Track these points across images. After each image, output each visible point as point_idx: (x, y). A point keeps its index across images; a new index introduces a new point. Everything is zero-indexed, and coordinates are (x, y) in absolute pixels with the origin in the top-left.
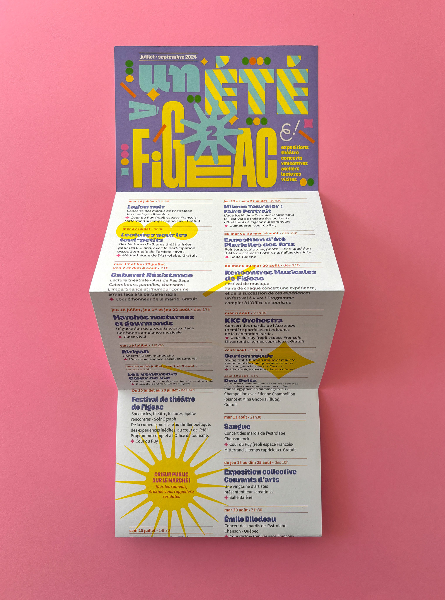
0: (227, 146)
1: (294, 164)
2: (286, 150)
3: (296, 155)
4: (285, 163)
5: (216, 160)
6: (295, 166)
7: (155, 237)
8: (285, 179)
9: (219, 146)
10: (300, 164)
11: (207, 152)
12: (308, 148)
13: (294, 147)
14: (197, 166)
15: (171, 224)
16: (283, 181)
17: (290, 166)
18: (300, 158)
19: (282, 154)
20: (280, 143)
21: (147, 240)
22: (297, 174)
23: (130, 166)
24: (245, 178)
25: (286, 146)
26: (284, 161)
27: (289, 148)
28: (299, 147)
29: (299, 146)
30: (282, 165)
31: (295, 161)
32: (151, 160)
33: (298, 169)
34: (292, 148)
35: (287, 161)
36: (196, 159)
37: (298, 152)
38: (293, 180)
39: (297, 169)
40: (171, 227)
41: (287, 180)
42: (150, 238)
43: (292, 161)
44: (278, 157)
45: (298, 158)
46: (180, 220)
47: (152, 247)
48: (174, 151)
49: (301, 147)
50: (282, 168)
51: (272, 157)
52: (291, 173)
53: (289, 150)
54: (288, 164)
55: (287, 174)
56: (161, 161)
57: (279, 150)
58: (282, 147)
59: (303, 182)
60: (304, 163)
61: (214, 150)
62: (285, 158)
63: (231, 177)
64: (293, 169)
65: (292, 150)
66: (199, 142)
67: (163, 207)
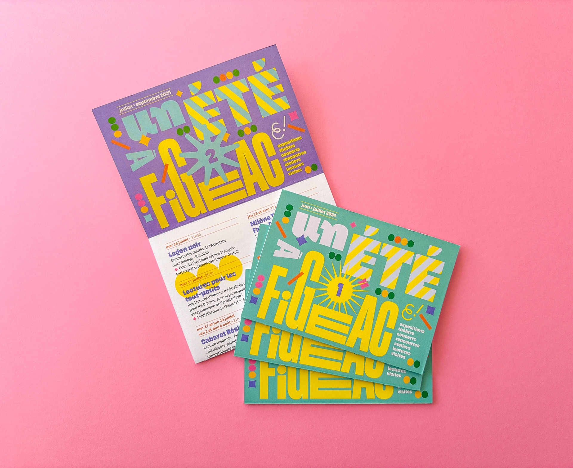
0: (229, 162)
1: (294, 156)
2: (282, 147)
3: (293, 149)
4: (286, 159)
5: (225, 178)
6: (296, 158)
8: (291, 173)
9: (223, 165)
10: (299, 154)
11: (214, 174)
12: (301, 138)
13: (289, 142)
14: (210, 190)
16: (290, 175)
18: (297, 150)
19: (281, 152)
20: (275, 143)
22: (300, 165)
24: (256, 185)
25: (282, 144)
26: (285, 157)
27: (285, 145)
29: (293, 139)
30: (284, 161)
31: (294, 154)
32: (167, 200)
33: (299, 160)
35: (287, 156)
36: (207, 184)
37: (294, 145)
38: (298, 171)
41: (293, 173)
42: (208, 288)
43: (292, 155)
44: (278, 156)
45: (295, 151)
46: (221, 255)
48: (184, 184)
49: (295, 140)
50: (285, 164)
51: (273, 158)
52: (295, 166)
53: (285, 146)
54: (289, 158)
55: (291, 168)
56: (176, 196)
57: (276, 149)
58: (279, 146)
59: (308, 169)
60: (302, 153)
61: (220, 170)
62: (285, 155)
63: (244, 188)
64: (295, 161)
65: (288, 145)
66: (203, 169)
67: (199, 244)
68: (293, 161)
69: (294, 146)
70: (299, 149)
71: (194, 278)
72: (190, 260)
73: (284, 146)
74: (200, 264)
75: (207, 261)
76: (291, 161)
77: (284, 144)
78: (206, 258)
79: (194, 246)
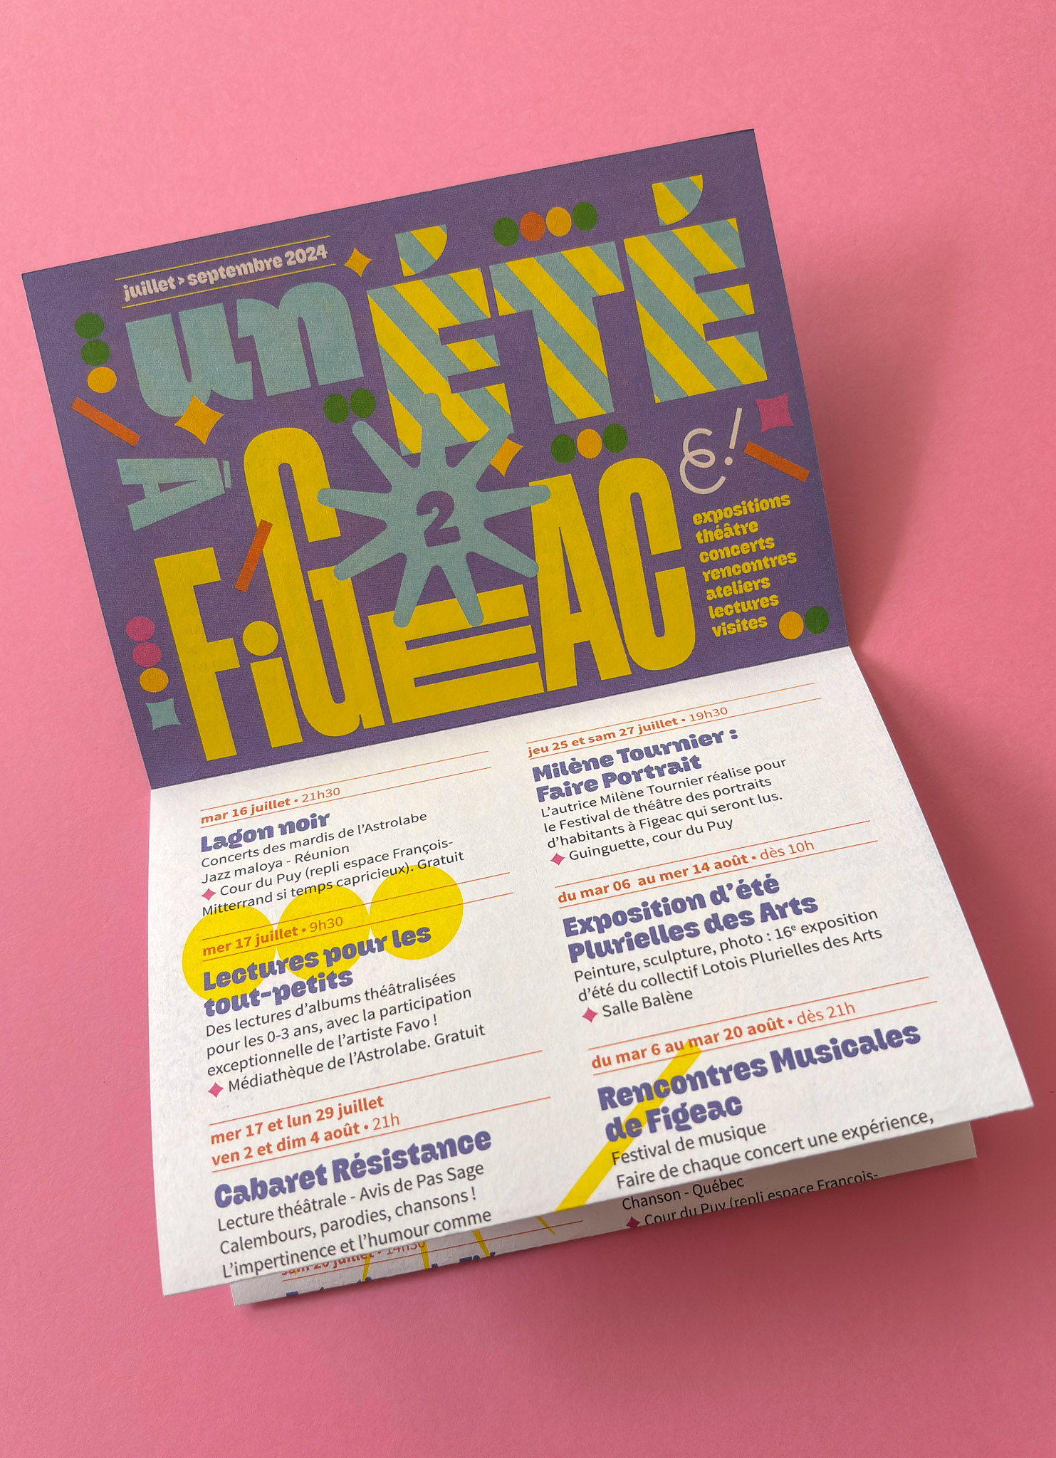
0: (502, 553)
1: (747, 567)
2: (711, 526)
3: (750, 537)
4: (715, 574)
5: (472, 609)
6: (753, 576)
7: (322, 967)
8: (724, 629)
9: (473, 560)
10: (770, 563)
11: (437, 589)
12: (789, 502)
13: (737, 510)
14: (411, 645)
15: (367, 891)
16: (718, 634)
17: (736, 578)
18: (765, 544)
19: (701, 541)
20: (685, 505)
21: (298, 990)
22: (764, 602)
23: (177, 691)
24: (584, 653)
25: (709, 513)
26: (711, 565)
27: (721, 518)
28: (757, 505)
29: (756, 500)
30: (707, 579)
31: (751, 557)
32: (246, 657)
33: (766, 583)
34: (730, 516)
35: (721, 563)
36: (402, 621)
37: (756, 524)
38: (753, 624)
39: (760, 584)
40: (368, 907)
41: (731, 629)
42: (304, 975)
43: (740, 559)
44: (687, 557)
45: (758, 546)
46: (393, 864)
47: (321, 1018)
48: (317, 610)
49: (763, 505)
50: (708, 592)
51: (668, 560)
52: (743, 603)
53: (722, 523)
54: (728, 571)
55: (728, 610)
56: (281, 651)
57: (686, 528)
58: (697, 519)
59: (792, 625)
60: (782, 560)
61: (458, 575)
62: (714, 555)
63: (538, 657)
64: (748, 587)
65: (734, 521)
66: (398, 562)
67: (323, 820)
68: (740, 582)
69: (753, 526)
70: (770, 543)
71: (264, 932)
72: (269, 868)
73: (716, 522)
74: (304, 883)
75: (332, 877)
76: (734, 583)
77: (719, 515)
78: (334, 867)
79: (303, 825)
